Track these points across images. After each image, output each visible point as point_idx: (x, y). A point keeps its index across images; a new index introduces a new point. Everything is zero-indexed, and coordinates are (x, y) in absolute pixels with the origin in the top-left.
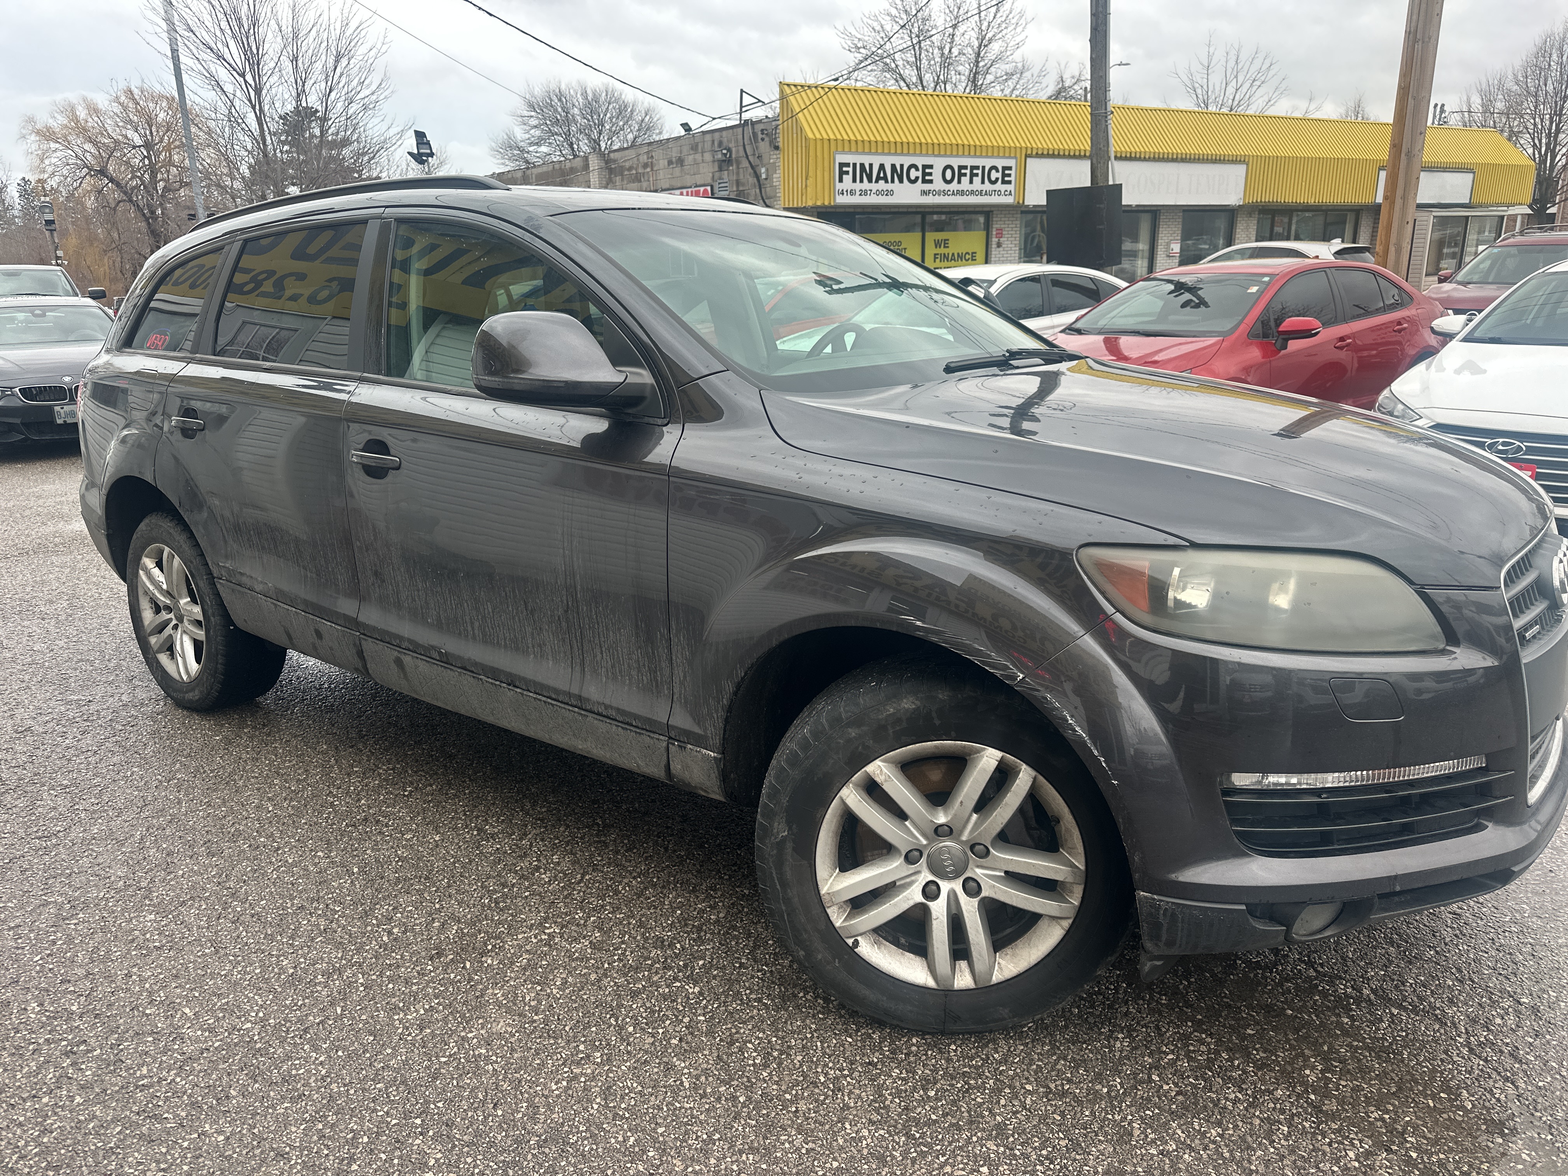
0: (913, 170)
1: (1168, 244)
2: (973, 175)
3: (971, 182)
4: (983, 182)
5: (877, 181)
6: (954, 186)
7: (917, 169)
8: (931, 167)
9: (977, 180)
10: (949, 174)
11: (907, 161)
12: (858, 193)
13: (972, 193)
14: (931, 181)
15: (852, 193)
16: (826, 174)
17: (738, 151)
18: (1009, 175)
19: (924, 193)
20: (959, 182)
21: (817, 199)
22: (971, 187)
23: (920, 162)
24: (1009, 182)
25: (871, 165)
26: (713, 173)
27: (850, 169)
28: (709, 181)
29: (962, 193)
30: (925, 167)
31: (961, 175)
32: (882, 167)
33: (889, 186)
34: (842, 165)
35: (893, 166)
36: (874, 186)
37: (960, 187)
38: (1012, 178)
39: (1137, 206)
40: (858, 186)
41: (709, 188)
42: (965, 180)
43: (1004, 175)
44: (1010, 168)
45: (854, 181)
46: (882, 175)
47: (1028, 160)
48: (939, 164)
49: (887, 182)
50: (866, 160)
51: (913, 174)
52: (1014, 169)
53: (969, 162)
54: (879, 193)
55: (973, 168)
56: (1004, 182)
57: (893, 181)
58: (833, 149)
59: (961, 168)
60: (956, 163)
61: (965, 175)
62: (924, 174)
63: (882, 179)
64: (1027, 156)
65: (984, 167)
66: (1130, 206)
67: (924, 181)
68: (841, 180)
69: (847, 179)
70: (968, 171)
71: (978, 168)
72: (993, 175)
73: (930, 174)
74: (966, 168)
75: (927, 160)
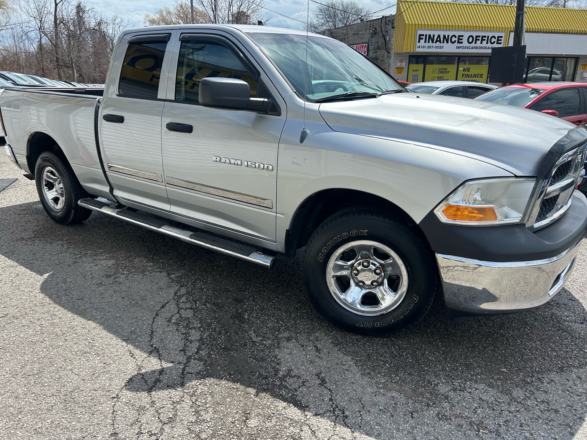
1: (582, 73)
2: (482, 40)
3: (481, 43)
4: (487, 43)
5: (436, 42)
6: (473, 45)
7: (455, 37)
8: (462, 36)
9: (484, 42)
10: (470, 40)
11: (451, 34)
12: (427, 47)
13: (481, 48)
14: (462, 43)
15: (424, 47)
16: (413, 39)
17: (379, 30)
18: (501, 40)
19: (458, 47)
20: (476, 43)
21: (407, 50)
22: (481, 45)
23: (457, 34)
24: (501, 43)
25: (434, 35)
26: (369, 38)
27: (424, 37)
28: (367, 41)
29: (476, 48)
30: (459, 36)
31: (477, 40)
32: (439, 36)
33: (442, 44)
34: (420, 35)
35: (444, 36)
36: (434, 45)
37: (476, 45)
38: (502, 42)
39: (565, 55)
40: (427, 44)
41: (367, 44)
42: (479, 42)
43: (498, 40)
44: (501, 37)
45: (425, 42)
46: (438, 40)
47: (511, 33)
48: (466, 35)
49: (440, 42)
50: (432, 33)
51: (453, 39)
52: (503, 37)
53: (481, 34)
54: (436, 47)
55: (483, 37)
56: (498, 43)
57: (443, 42)
58: (417, 28)
59: (477, 37)
60: (474, 34)
61: (479, 40)
62: (459, 39)
63: (438, 41)
64: (510, 31)
65: (488, 37)
66: (562, 55)
67: (459, 42)
68: (419, 42)
69: (422, 41)
71: (485, 37)
72: (493, 40)
73: (462, 39)
74: (479, 37)
75: (461, 33)
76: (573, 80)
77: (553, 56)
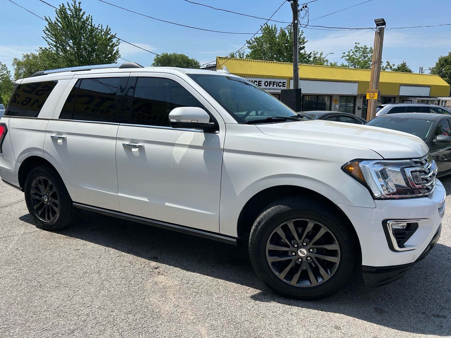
1: (335, 106)
2: (274, 84)
3: (273, 86)
4: (277, 86)
6: (268, 87)
7: (257, 82)
9: (275, 86)
10: (266, 84)
11: (254, 80)
13: (273, 89)
14: (261, 86)
18: (285, 85)
20: (270, 86)
23: (258, 80)
29: (270, 89)
31: (270, 84)
39: (324, 94)
43: (283, 84)
47: (291, 80)
48: (263, 81)
52: (286, 83)
53: (273, 80)
56: (283, 86)
59: (270, 82)
60: (269, 80)
62: (259, 83)
64: (290, 79)
65: (277, 82)
66: (322, 94)
67: (259, 85)
71: (275, 82)
72: (280, 84)
73: (261, 83)
74: (272, 82)
75: (260, 80)
76: (330, 110)
77: (317, 95)
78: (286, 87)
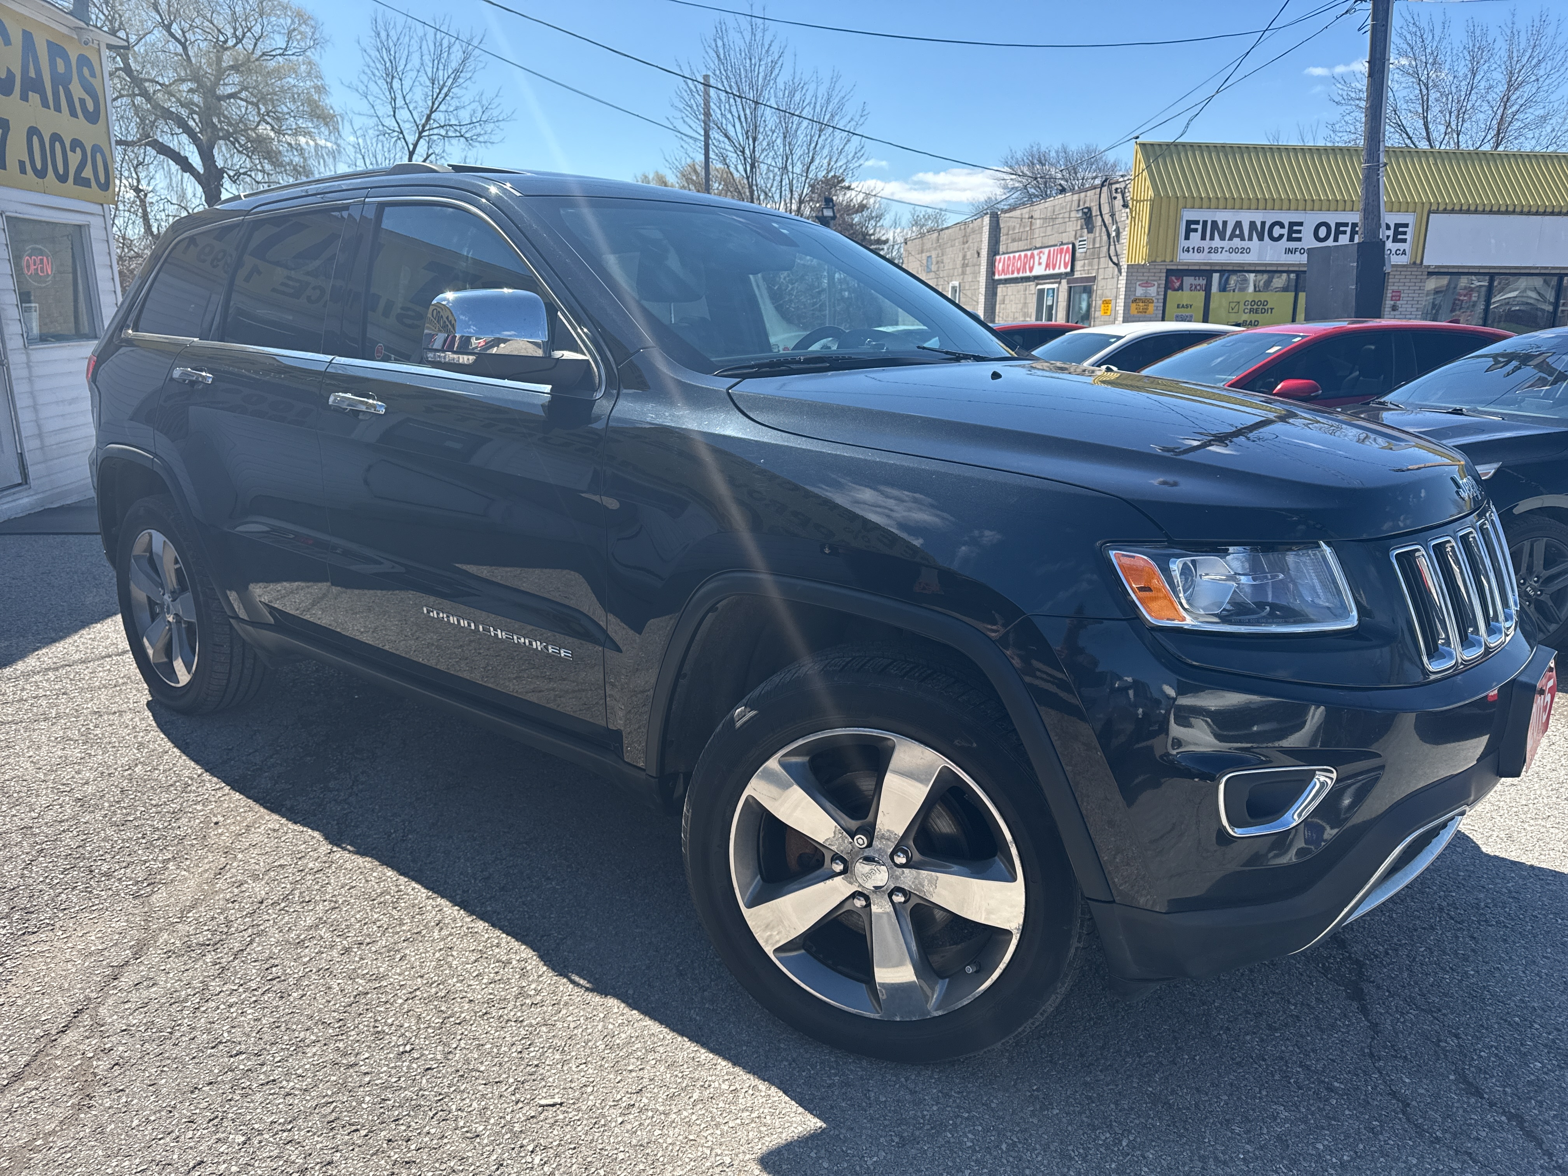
0: (1277, 228)
2: (1354, 233)
3: (1351, 240)
5: (1230, 239)
7: (1282, 226)
8: (1301, 224)
10: (1323, 232)
11: (1270, 217)
12: (1206, 250)
14: (1299, 239)
15: (1200, 250)
16: (1171, 232)
18: (1405, 233)
19: (1289, 251)
20: (1336, 239)
21: (1157, 256)
23: (1286, 218)
24: (1404, 241)
25: (1225, 223)
26: (1076, 231)
27: (1200, 227)
28: (1072, 239)
30: (1291, 224)
31: (1338, 233)
32: (1238, 224)
33: (1246, 244)
34: (1189, 223)
35: (1252, 224)
36: (1226, 244)
38: (1408, 236)
40: (1206, 244)
41: (1070, 246)
42: (1344, 238)
43: (1396, 233)
44: (1406, 225)
45: (1203, 238)
46: (1237, 232)
47: (1432, 215)
48: (1310, 220)
49: (1243, 239)
50: (1220, 216)
51: (1277, 231)
52: (1410, 226)
53: (1350, 218)
54: (1231, 250)
55: (1355, 225)
56: (1396, 240)
57: (1250, 239)
58: (1180, 206)
59: (1338, 225)
60: (1333, 219)
61: (1345, 232)
62: (1291, 231)
63: (1237, 236)
64: (1430, 212)
67: (1290, 239)
68: (1187, 238)
69: (1195, 237)
70: (1348, 229)
73: (1299, 232)
74: (1346, 225)
75: (1295, 217)
77: (1558, 271)
78: (1408, 241)
